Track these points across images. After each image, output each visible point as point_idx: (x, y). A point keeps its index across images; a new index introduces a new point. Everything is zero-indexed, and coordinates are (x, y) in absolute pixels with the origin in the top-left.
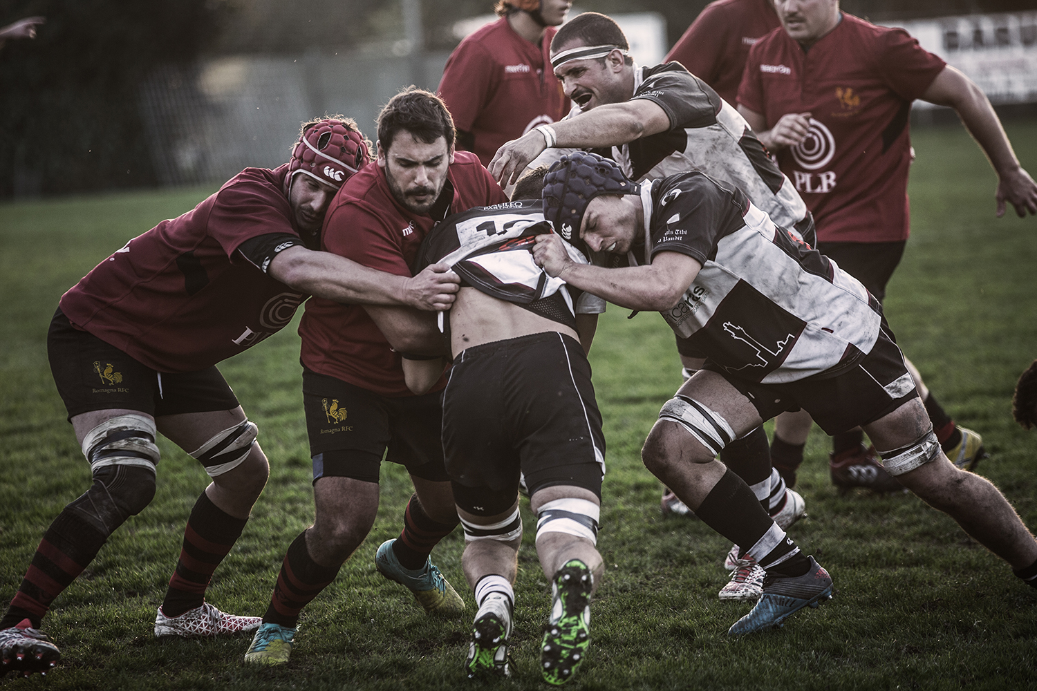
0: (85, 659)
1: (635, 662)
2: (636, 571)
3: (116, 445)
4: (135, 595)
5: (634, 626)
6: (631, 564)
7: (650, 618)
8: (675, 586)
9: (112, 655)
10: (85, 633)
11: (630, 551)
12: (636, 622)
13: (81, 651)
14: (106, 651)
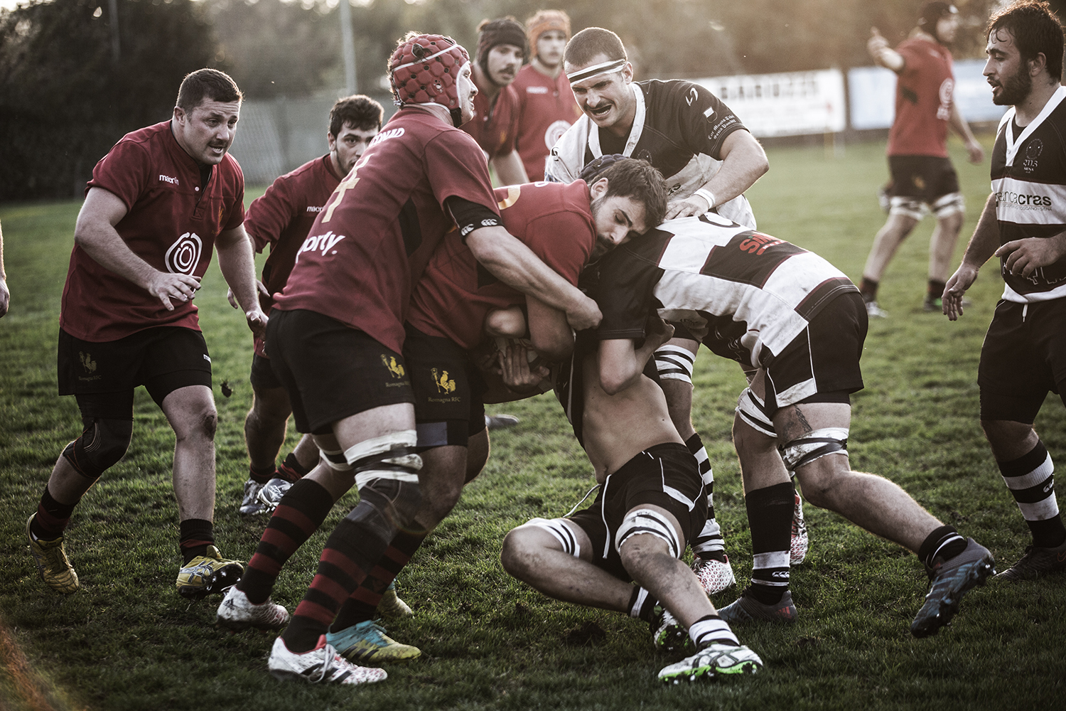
0: (120, 517)
1: (501, 521)
2: (502, 459)
3: (399, 460)
4: (154, 473)
5: (500, 497)
6: (499, 453)
7: (512, 491)
8: (529, 469)
9: (138, 514)
10: (119, 498)
11: (499, 445)
12: (502, 494)
13: (117, 512)
14: (134, 511)
